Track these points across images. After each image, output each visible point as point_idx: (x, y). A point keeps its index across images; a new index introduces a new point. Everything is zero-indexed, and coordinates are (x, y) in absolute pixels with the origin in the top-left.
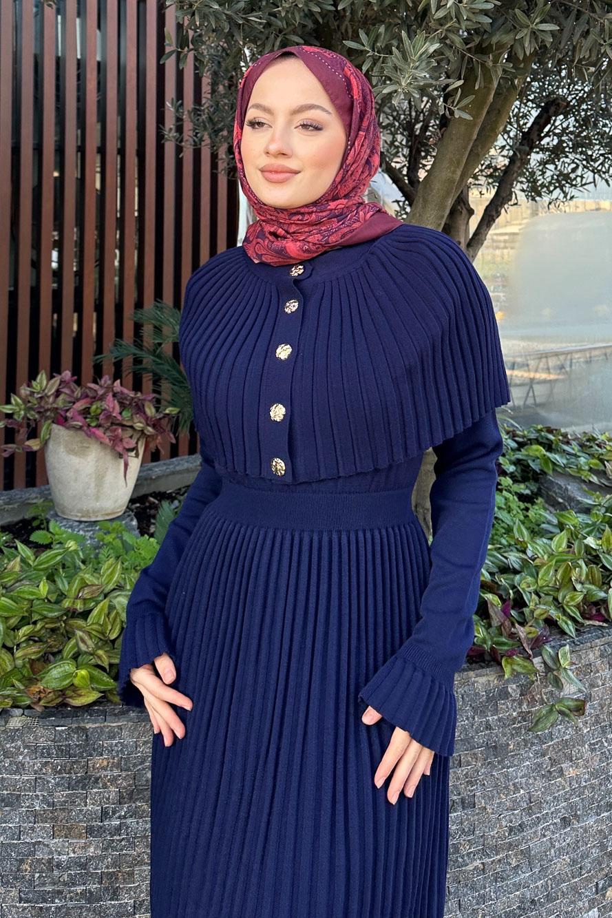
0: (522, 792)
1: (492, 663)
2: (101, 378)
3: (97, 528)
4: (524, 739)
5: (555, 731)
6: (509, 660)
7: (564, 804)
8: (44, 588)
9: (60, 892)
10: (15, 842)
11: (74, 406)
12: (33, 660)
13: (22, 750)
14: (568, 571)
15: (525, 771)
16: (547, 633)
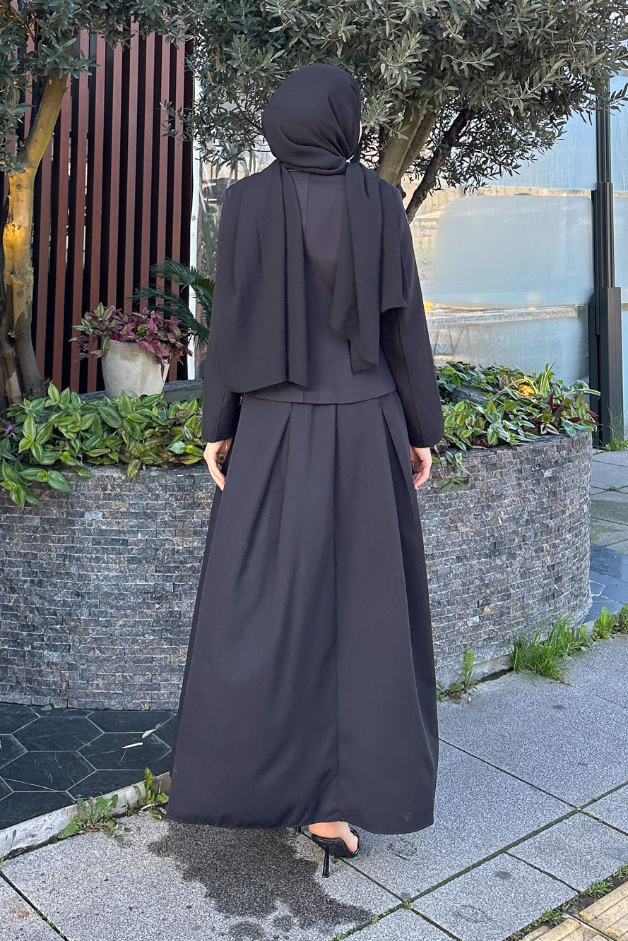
0: (433, 535)
5: (453, 502)
7: (458, 548)
9: (178, 567)
14: (463, 418)
15: (435, 523)
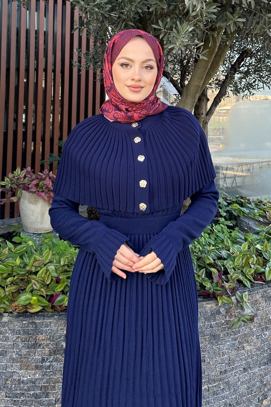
0: (226, 356)
1: (214, 299)
2: (44, 171)
3: (41, 236)
4: (227, 333)
5: (241, 329)
6: (221, 298)
7: (245, 362)
8: (18, 261)
9: (23, 394)
10: (4, 371)
11: (32, 183)
12: (13, 292)
13: (8, 331)
14: (248, 259)
15: (227, 347)
16: (238, 286)
